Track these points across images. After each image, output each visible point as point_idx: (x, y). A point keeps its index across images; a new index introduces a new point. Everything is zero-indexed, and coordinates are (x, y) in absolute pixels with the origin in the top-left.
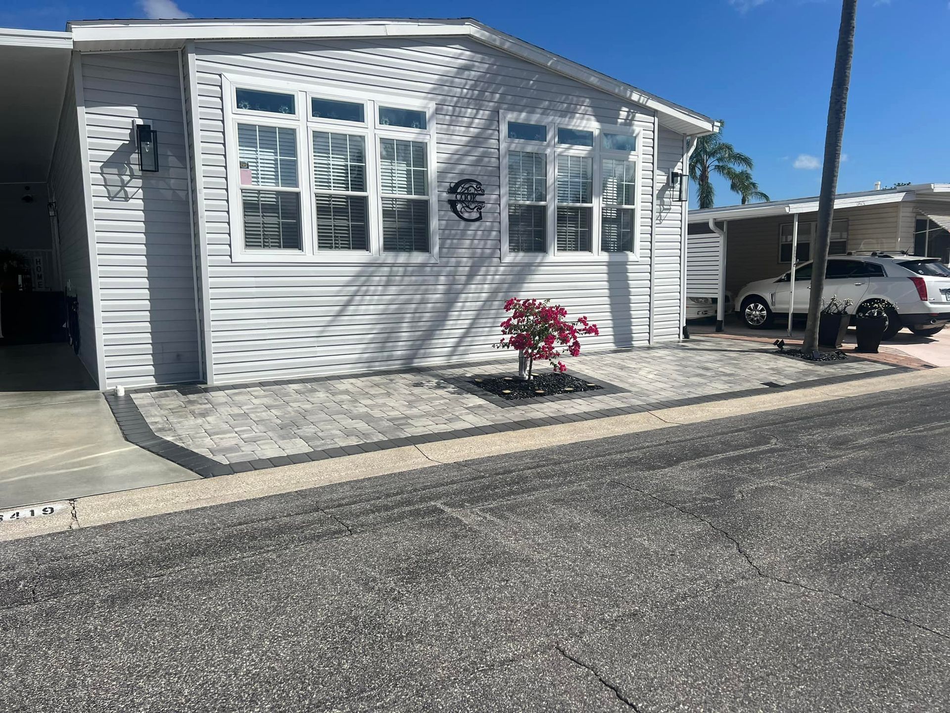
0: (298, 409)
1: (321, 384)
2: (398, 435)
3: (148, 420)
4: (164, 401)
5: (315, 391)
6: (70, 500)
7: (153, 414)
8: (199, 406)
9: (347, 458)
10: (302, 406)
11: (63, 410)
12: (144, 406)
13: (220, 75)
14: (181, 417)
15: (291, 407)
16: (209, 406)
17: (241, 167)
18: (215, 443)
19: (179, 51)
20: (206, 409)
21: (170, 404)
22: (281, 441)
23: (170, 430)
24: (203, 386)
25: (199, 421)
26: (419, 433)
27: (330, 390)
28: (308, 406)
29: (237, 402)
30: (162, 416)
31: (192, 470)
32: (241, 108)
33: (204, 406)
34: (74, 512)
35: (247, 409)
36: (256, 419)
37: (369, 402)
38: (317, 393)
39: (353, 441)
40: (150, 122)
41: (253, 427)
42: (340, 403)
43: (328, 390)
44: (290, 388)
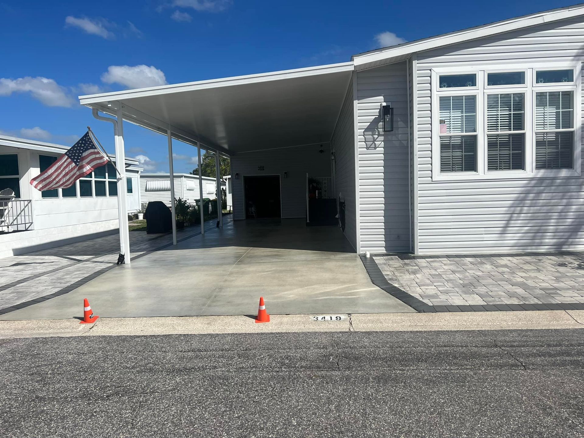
0: (473, 274)
1: (487, 259)
2: (550, 301)
3: (384, 273)
4: (391, 262)
5: (484, 263)
6: (348, 314)
7: (386, 270)
8: (411, 267)
9: (512, 313)
10: (476, 273)
11: (341, 263)
12: (381, 264)
13: (430, 70)
14: (401, 273)
15: (468, 273)
16: (417, 268)
17: (440, 123)
18: (423, 291)
19: (408, 60)
20: (415, 269)
21: (395, 265)
22: (464, 295)
23: (396, 280)
24: (412, 255)
25: (412, 276)
26: (567, 301)
27: (494, 264)
28: (480, 274)
29: (434, 267)
30: (391, 271)
31: (411, 306)
32: (442, 87)
33: (414, 268)
34: (350, 321)
35: (440, 272)
36: (446, 279)
37: (524, 275)
38: (485, 265)
39: (515, 302)
40: (389, 104)
41: (445, 284)
42: (502, 273)
43: (492, 264)
44: (466, 260)
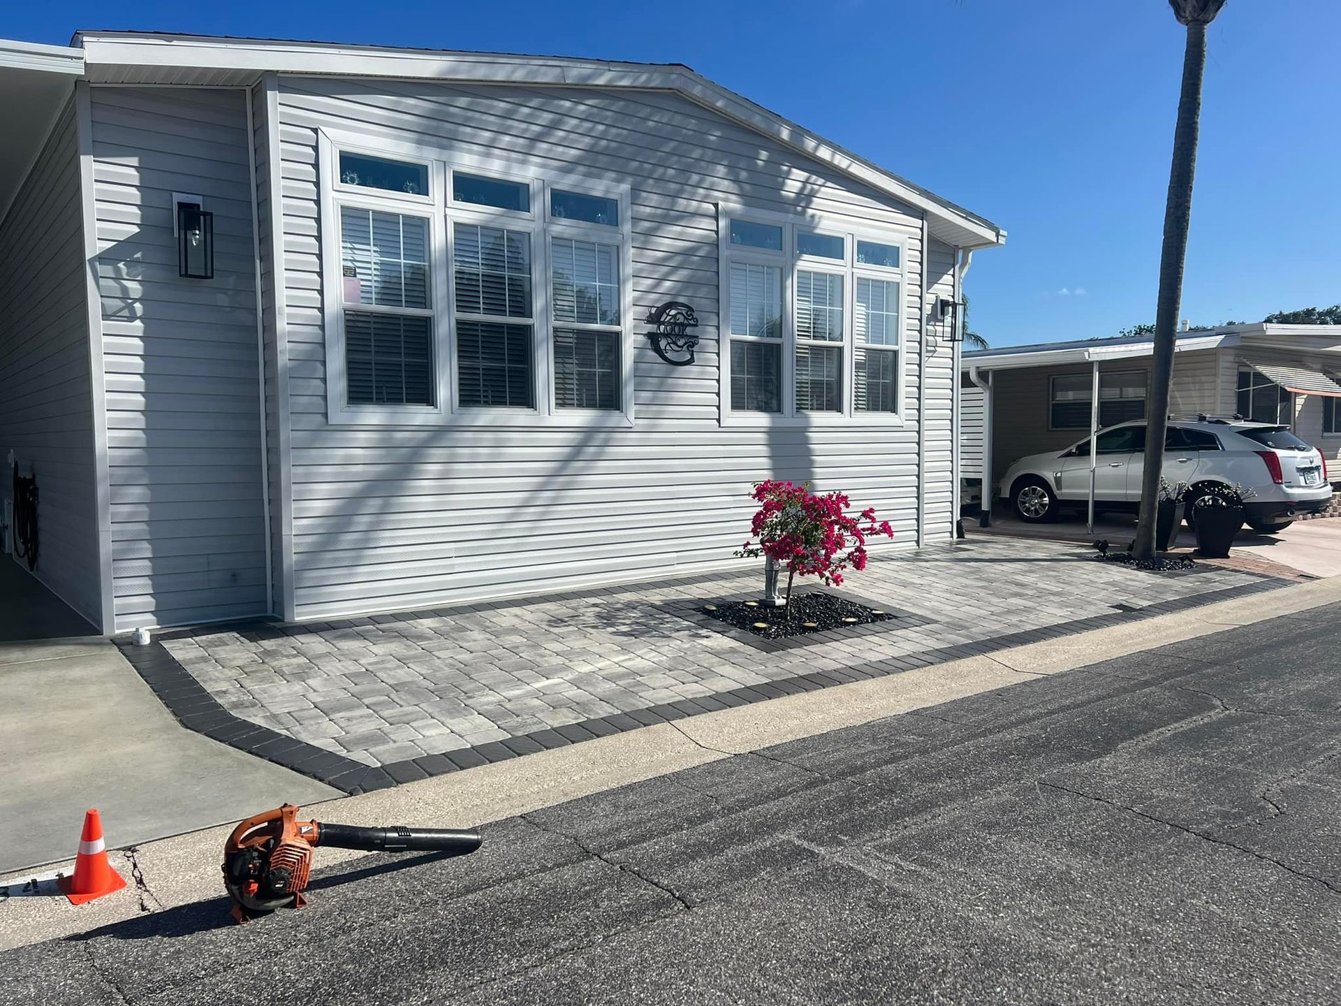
0: (450, 661)
1: (468, 618)
2: (634, 705)
3: (210, 688)
4: (222, 652)
5: (465, 629)
6: (123, 849)
7: (212, 676)
8: (286, 660)
9: (571, 749)
10: (457, 657)
11: (53, 673)
12: (191, 662)
14: (262, 680)
15: (438, 658)
16: (302, 660)
18: (341, 728)
20: (299, 666)
21: (235, 658)
22: (451, 721)
23: (254, 705)
24: (277, 625)
25: (298, 687)
27: (489, 628)
28: (466, 657)
29: (346, 652)
30: (229, 679)
31: (321, 780)
33: (295, 661)
34: (136, 874)
35: (370, 664)
36: (391, 682)
37: (557, 647)
38: (469, 632)
39: (567, 718)
41: (392, 696)
42: (513, 650)
43: (485, 629)
44: (422, 625)
